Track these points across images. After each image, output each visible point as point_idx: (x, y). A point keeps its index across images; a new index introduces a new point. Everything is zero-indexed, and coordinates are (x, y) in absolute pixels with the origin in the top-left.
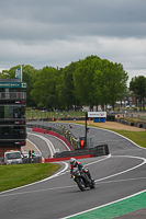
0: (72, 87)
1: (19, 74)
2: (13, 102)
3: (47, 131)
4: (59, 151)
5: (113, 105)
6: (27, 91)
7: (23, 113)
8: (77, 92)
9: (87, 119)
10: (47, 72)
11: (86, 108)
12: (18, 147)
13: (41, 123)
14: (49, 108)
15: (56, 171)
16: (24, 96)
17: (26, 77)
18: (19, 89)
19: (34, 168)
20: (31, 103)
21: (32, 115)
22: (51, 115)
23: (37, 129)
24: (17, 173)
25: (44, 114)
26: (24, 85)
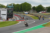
1: (12, 5)
2: (11, 10)
3: (17, 15)
4: (19, 19)
5: (29, 11)
7: (13, 12)
8: (23, 9)
9: (24, 13)
10: (17, 5)
11: (24, 12)
12: (12, 18)
14: (17, 11)
18: (12, 8)
20: (14, 10)
22: (18, 13)
23: (15, 15)
24: (11, 23)
26: (13, 7)
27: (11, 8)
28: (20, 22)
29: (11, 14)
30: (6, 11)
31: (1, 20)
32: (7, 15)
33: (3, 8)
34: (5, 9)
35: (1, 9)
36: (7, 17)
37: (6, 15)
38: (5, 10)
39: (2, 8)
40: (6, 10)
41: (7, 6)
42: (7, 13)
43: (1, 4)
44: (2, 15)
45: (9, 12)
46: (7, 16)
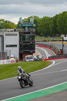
0: (56, 26)
1: (32, 20)
2: (29, 33)
3: (45, 46)
4: (50, 55)
6: (36, 28)
7: (34, 38)
8: (59, 29)
9: (63, 40)
10: (45, 19)
11: (63, 36)
12: (32, 54)
13: (42, 43)
14: (46, 35)
15: (49, 65)
16: (34, 30)
17: (35, 22)
18: (32, 27)
19: (39, 63)
20: (38, 33)
21: (38, 39)
22: (47, 39)
23: (40, 45)
24: (31, 66)
25: (43, 38)
26: (34, 25)
27: (28, 27)
28: (54, 62)
29: (29, 42)
30: (18, 37)
31: (5, 61)
32: (20, 45)
33: (10, 30)
34: (15, 31)
35: (5, 31)
36: (20, 51)
37: (16, 46)
38: (15, 33)
39: (6, 28)
40: (18, 33)
41: (19, 23)
42: (20, 41)
43: (3, 20)
44: (7, 46)
45: (24, 39)
46: (20, 49)
